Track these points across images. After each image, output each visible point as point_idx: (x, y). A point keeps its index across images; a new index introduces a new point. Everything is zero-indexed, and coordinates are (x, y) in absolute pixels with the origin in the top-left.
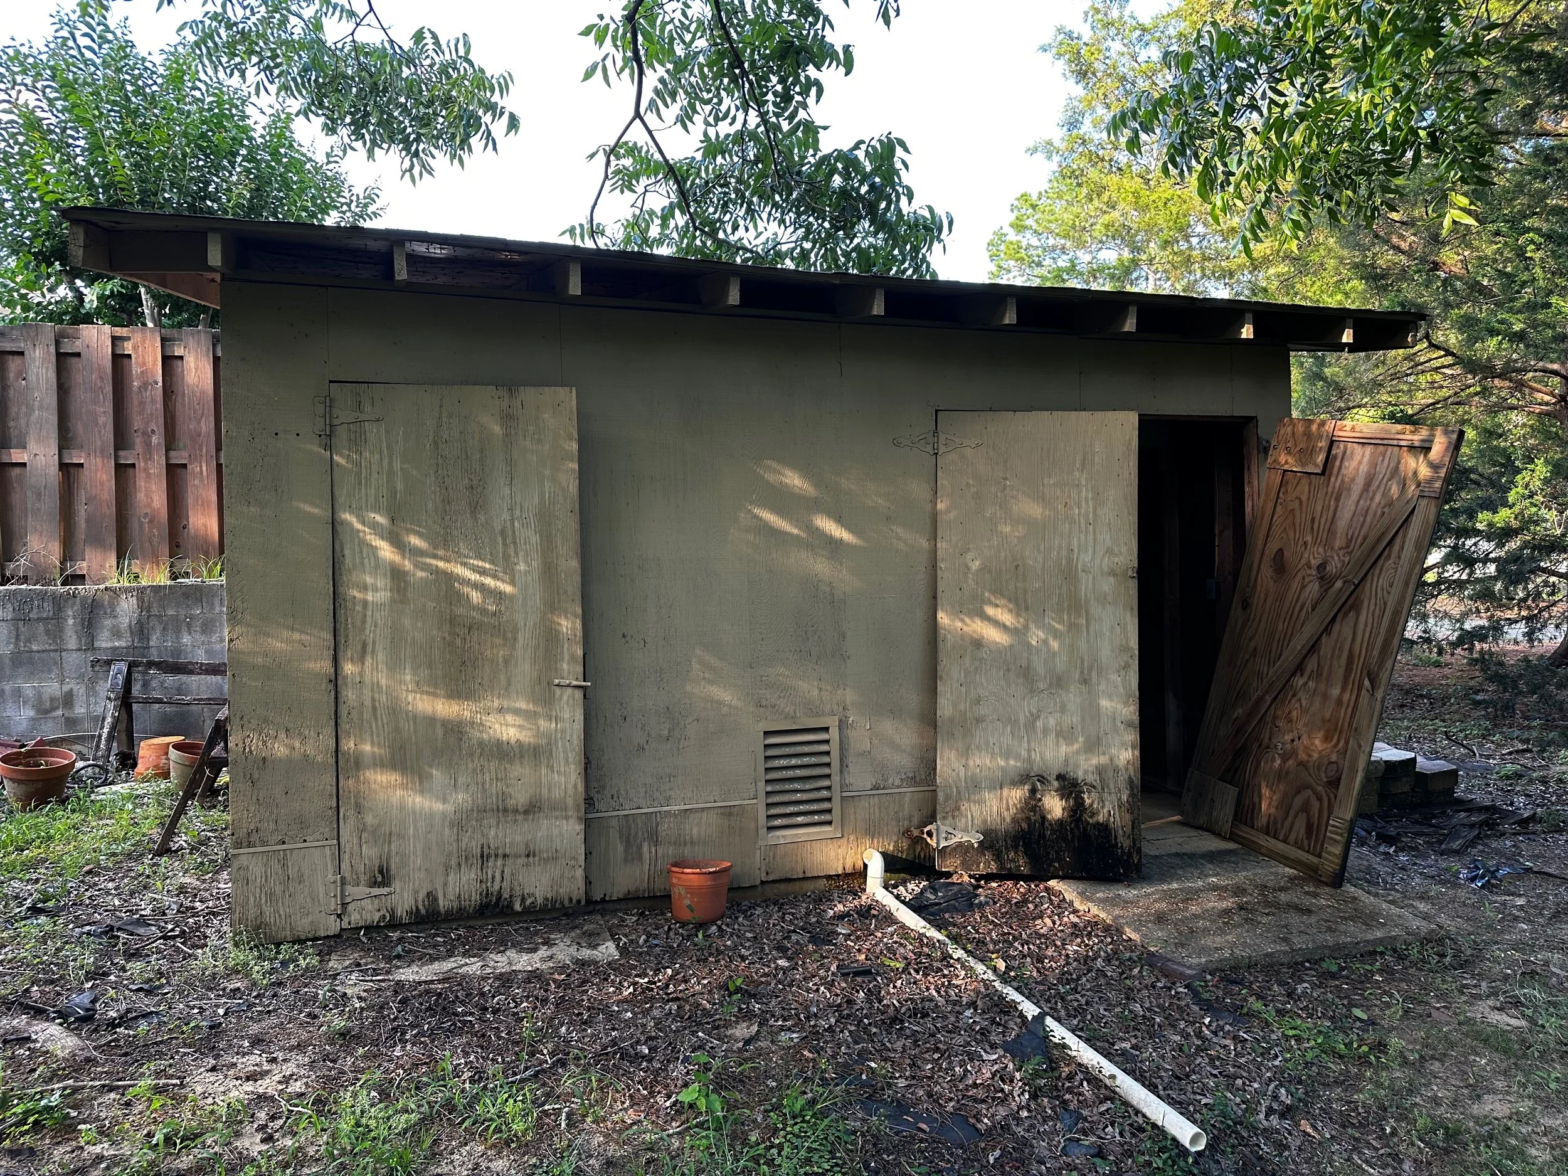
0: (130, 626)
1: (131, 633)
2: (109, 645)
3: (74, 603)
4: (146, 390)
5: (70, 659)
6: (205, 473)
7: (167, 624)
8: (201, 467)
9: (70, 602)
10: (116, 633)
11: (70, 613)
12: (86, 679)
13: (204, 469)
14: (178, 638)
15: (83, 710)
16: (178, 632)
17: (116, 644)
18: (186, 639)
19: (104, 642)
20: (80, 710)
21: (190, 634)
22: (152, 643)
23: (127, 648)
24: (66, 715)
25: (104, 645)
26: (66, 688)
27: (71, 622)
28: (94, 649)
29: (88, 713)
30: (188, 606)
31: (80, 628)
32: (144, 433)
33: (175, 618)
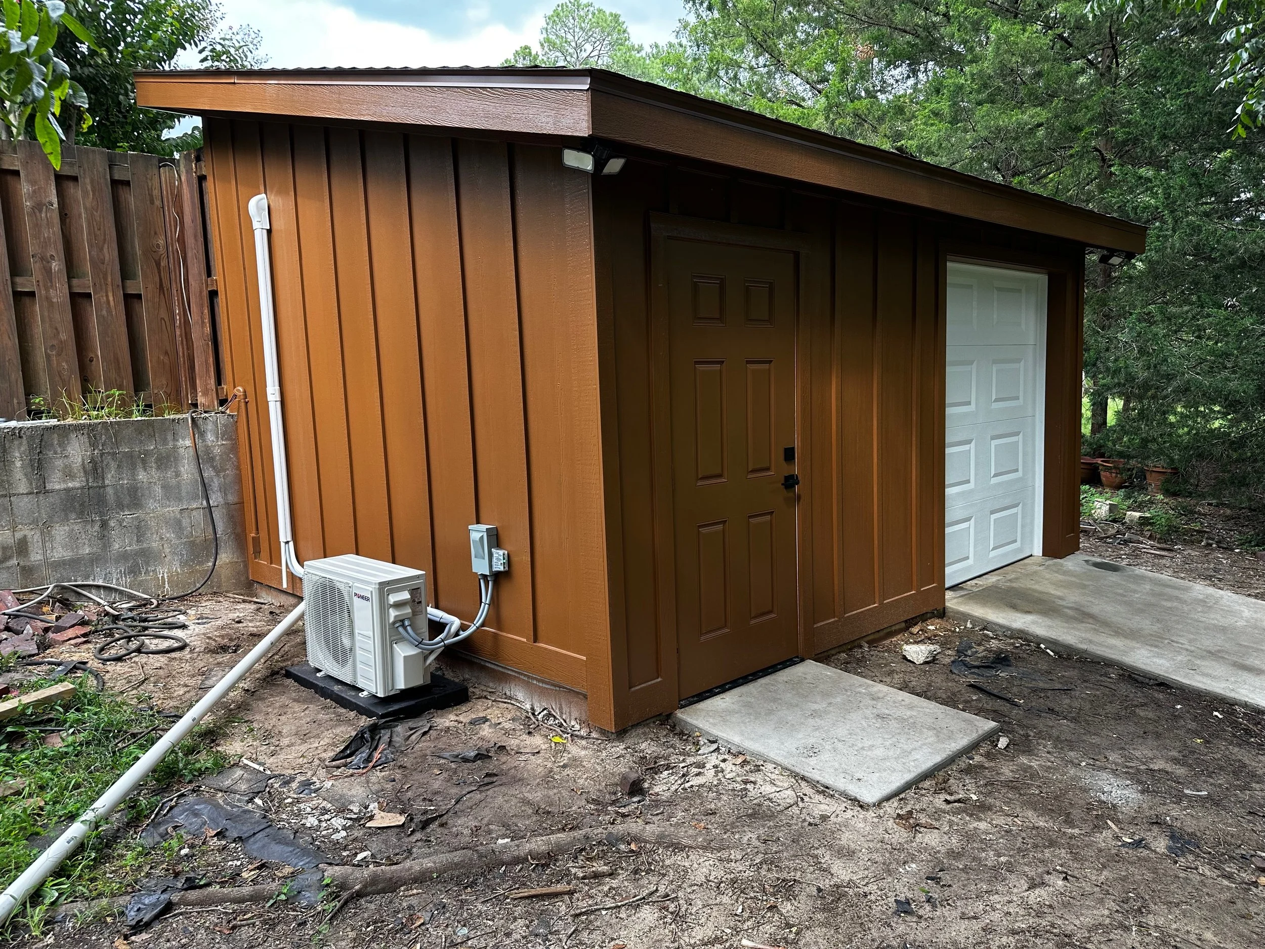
0: (83, 464)
1: (85, 472)
2: (63, 486)
3: (21, 444)
4: (40, 211)
5: (21, 504)
6: (112, 303)
7: (121, 462)
8: (107, 296)
9: (16, 442)
10: (69, 474)
11: (17, 454)
12: (40, 524)
13: (111, 298)
14: (133, 475)
15: (39, 557)
16: (133, 467)
17: (70, 485)
18: (142, 476)
19: (56, 484)
20: (36, 556)
21: (145, 470)
22: (107, 482)
23: (82, 488)
24: (22, 563)
25: (57, 487)
26: (19, 535)
27: (18, 464)
28: (47, 492)
29: (46, 559)
30: (141, 442)
31: (29, 470)
32: (42, 259)
33: (130, 456)
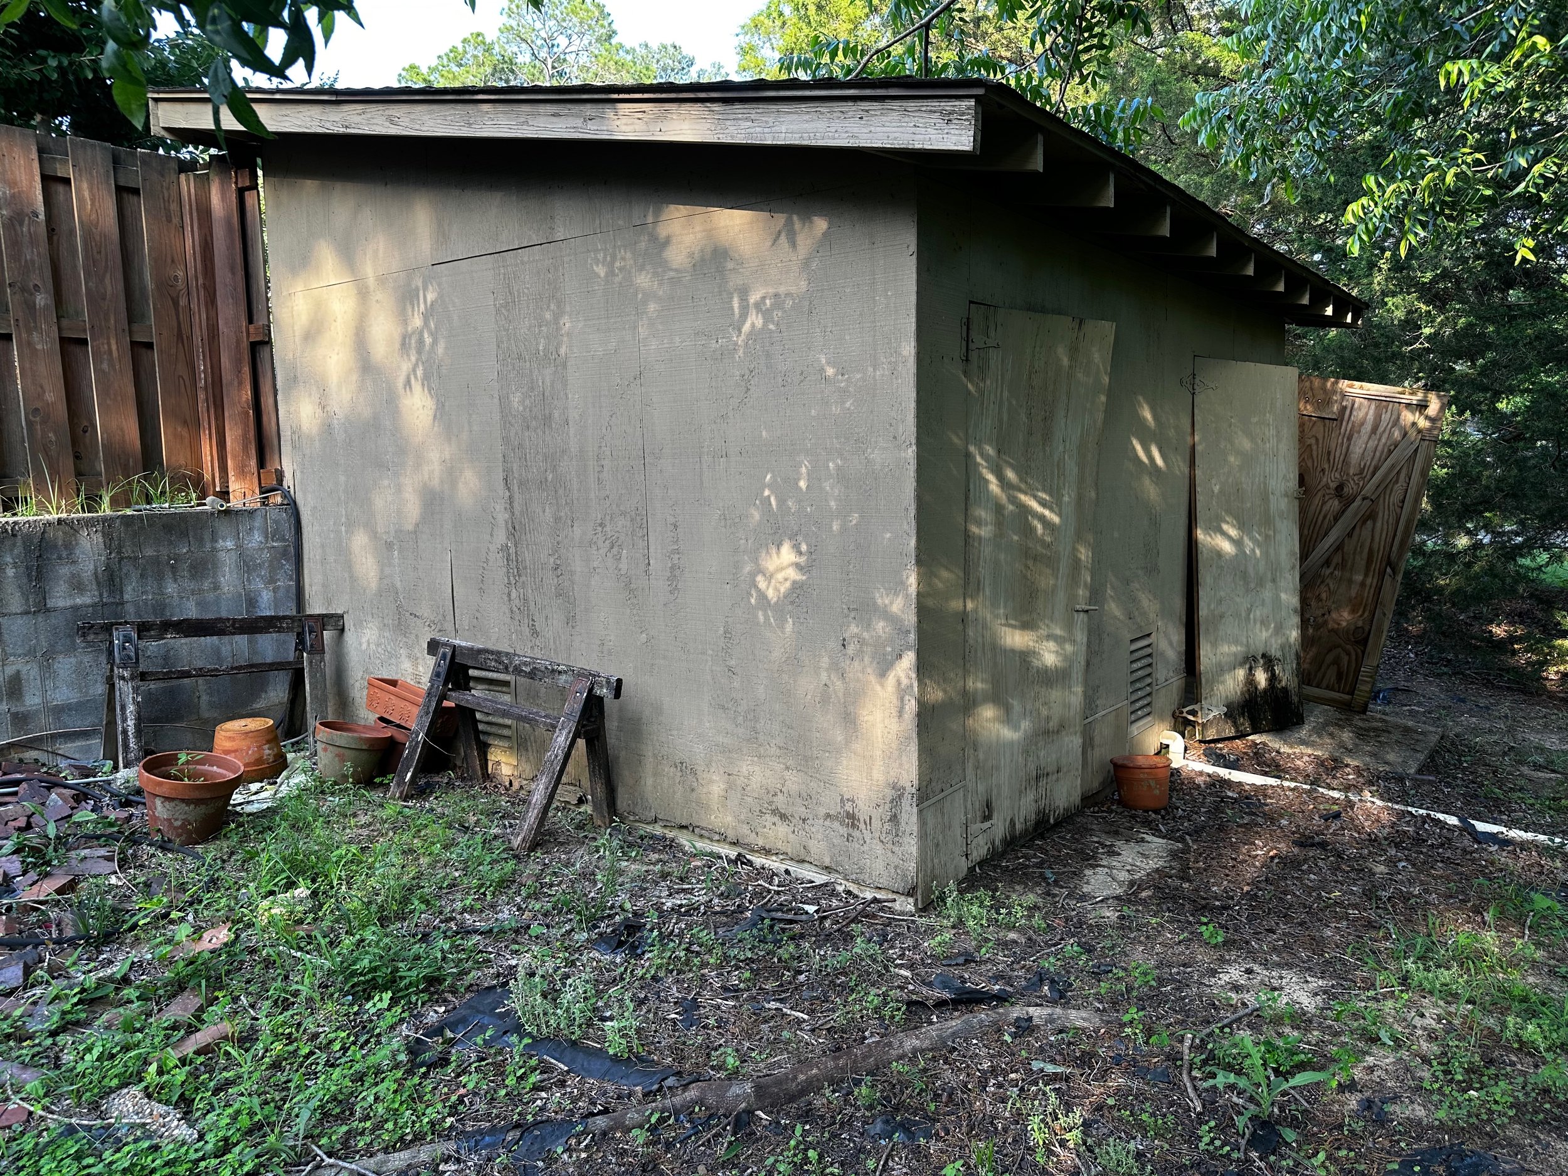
0: (96, 574)
1: (98, 584)
2: (69, 603)
3: (14, 545)
4: (21, 224)
5: (14, 628)
6: (115, 354)
7: (144, 569)
8: (109, 344)
9: (8, 543)
10: (78, 586)
11: (9, 559)
12: (39, 655)
13: (114, 347)
14: (160, 587)
15: (37, 700)
16: (160, 578)
17: (79, 601)
18: (171, 588)
19: (61, 598)
20: (32, 700)
21: (175, 580)
22: (126, 597)
23: (94, 605)
24: (13, 710)
25: (61, 603)
26: (10, 670)
27: (10, 572)
28: (48, 610)
29: (45, 703)
30: (171, 543)
31: (25, 580)
32: (23, 290)
33: (156, 561)
